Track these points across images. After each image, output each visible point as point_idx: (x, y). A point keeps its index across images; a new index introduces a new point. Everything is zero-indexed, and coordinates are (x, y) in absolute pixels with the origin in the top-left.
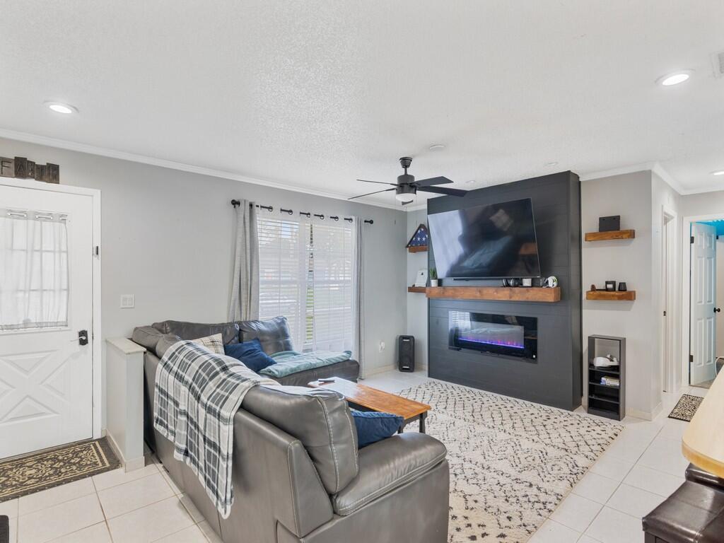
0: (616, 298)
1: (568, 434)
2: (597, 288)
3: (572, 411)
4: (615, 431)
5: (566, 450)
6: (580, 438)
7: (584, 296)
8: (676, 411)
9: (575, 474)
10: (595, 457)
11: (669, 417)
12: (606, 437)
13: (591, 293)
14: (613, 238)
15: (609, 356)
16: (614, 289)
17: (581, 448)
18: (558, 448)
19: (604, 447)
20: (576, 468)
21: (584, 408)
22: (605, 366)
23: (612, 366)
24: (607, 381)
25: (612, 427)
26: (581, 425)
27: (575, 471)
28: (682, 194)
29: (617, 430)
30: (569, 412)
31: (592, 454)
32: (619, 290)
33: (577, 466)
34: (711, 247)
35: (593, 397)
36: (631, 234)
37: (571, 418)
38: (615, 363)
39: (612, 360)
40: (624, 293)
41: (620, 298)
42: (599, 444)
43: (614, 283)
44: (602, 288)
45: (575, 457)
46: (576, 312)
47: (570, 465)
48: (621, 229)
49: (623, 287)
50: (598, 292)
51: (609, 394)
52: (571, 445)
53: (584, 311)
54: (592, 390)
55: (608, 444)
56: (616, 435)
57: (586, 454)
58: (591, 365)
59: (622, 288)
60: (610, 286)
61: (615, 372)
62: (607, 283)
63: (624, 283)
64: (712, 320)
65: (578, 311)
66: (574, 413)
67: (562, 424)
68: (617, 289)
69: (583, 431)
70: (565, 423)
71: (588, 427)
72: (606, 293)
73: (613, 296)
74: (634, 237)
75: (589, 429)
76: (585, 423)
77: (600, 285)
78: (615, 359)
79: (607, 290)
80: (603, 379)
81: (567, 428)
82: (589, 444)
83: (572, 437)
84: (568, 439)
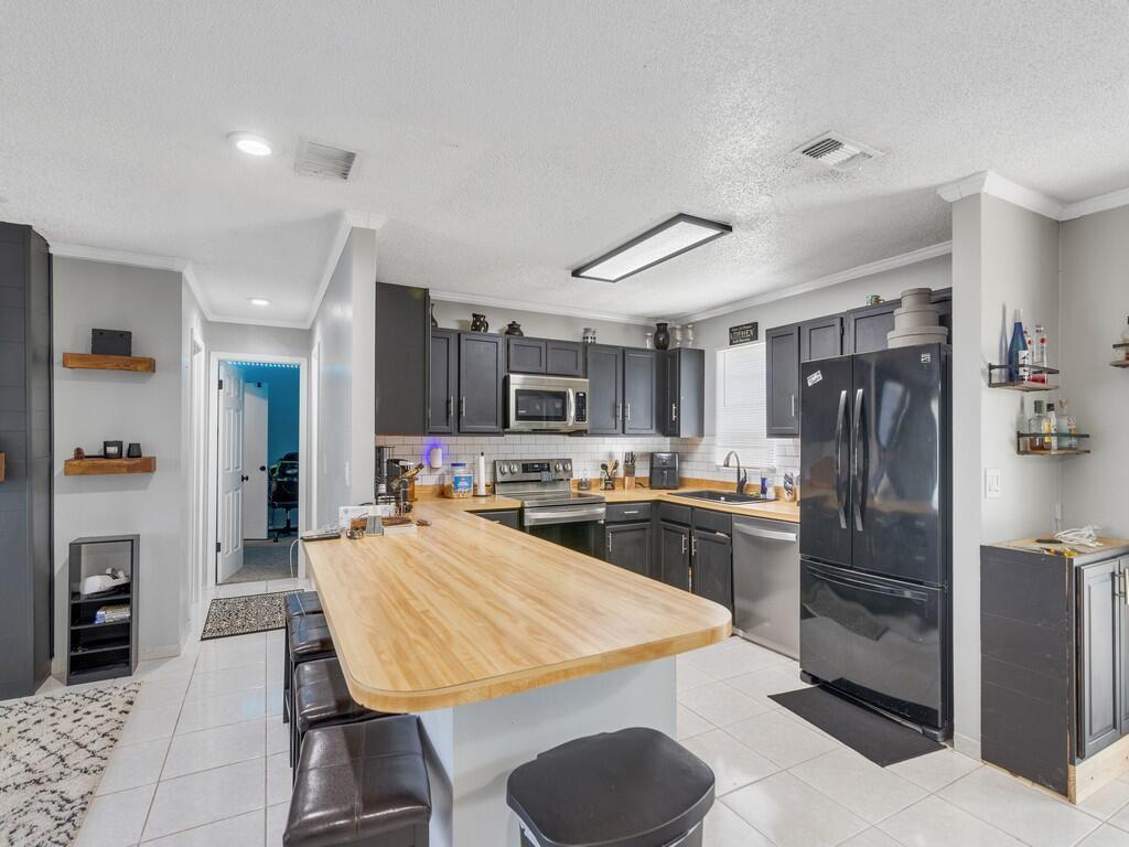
0: (124, 470)
1: (34, 746)
2: (86, 454)
3: (33, 694)
4: (127, 697)
5: (37, 782)
6: (63, 741)
7: (59, 468)
8: (209, 627)
9: (69, 820)
10: (102, 763)
11: (203, 639)
12: (115, 714)
13: (75, 462)
14: (119, 367)
15: (109, 571)
16: (119, 455)
17: (69, 761)
18: (17, 787)
19: (115, 734)
20: (68, 806)
21: (59, 679)
22: (103, 589)
23: (116, 587)
24: (107, 616)
25: (121, 691)
26: (59, 714)
27: (66, 814)
28: (209, 319)
29: (132, 694)
30: (24, 699)
31: (95, 761)
32: (129, 456)
33: (68, 801)
34: (238, 396)
35: (80, 652)
36: (150, 366)
37: (34, 710)
38: (122, 580)
39: (115, 578)
40: (138, 460)
41: (131, 469)
42: (104, 735)
43: (119, 444)
44: (97, 454)
45: (61, 786)
46: (39, 500)
47: (53, 809)
48: (133, 355)
49: (134, 451)
50: (89, 461)
51: (112, 635)
52: (48, 766)
53: (57, 498)
54: (75, 639)
55: (120, 725)
56: (131, 703)
57: (83, 766)
58: (75, 594)
59: (135, 453)
60: (112, 450)
61: (122, 595)
62: (106, 444)
63: (138, 445)
64: (240, 491)
65: (45, 499)
66: (39, 696)
67: (14, 732)
68: (124, 454)
69: (65, 725)
70: (23, 726)
71: (76, 711)
72: (105, 461)
73: (119, 466)
74: (154, 371)
75: (78, 716)
76: (67, 708)
77: (93, 447)
78: (121, 574)
79: (106, 456)
80: (99, 613)
81: (30, 735)
82: (84, 743)
83: (44, 748)
84: (35, 757)
